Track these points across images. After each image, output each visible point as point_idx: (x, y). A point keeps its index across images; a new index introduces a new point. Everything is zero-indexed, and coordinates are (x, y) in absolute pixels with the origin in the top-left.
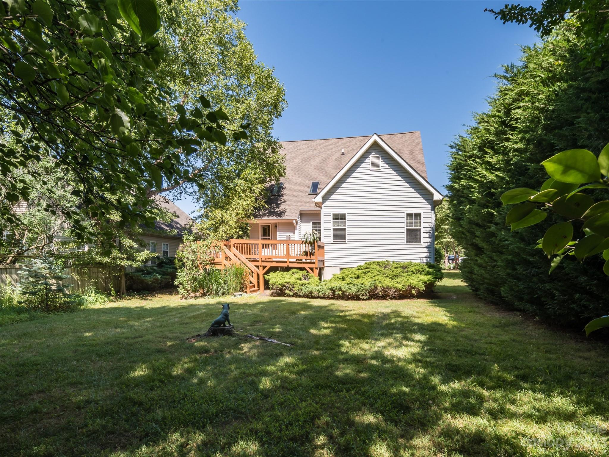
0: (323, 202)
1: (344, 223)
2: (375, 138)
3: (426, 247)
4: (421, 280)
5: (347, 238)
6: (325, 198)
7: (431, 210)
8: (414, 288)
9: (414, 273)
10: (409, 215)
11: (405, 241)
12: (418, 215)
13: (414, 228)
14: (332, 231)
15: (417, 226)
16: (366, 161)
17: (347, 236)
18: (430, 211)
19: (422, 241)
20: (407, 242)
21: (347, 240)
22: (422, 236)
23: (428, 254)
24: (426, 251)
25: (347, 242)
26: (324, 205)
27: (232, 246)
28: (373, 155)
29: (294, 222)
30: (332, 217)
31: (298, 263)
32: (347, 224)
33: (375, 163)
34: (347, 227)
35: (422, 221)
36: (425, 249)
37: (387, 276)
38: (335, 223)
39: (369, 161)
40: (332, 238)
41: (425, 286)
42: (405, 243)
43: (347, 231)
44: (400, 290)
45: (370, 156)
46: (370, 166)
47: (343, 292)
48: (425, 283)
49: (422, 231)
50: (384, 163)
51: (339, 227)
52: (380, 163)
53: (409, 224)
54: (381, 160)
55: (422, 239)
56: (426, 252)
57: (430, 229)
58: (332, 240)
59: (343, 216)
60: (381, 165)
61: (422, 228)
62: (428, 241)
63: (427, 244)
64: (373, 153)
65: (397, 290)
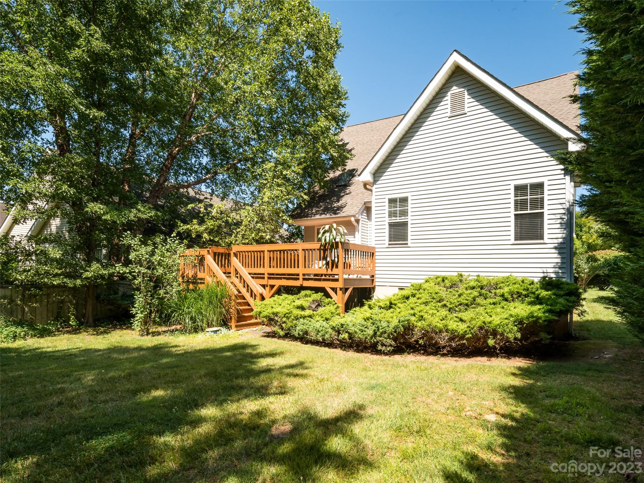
0: (375, 182)
1: (404, 213)
2: (456, 58)
3: (555, 248)
4: (511, 316)
5: (410, 237)
6: (377, 175)
7: (565, 174)
8: (494, 333)
9: (506, 300)
10: (520, 189)
11: (512, 237)
12: (539, 187)
13: (529, 212)
14: (387, 227)
15: (537, 208)
16: (442, 103)
17: (410, 234)
18: (562, 176)
19: (546, 236)
20: (516, 239)
21: (409, 242)
22: (546, 226)
23: (559, 260)
24: (556, 255)
25: (409, 245)
26: (375, 186)
27: (232, 254)
28: (455, 89)
29: (353, 219)
30: (387, 204)
31: (315, 280)
32: (410, 214)
33: (458, 104)
34: (410, 219)
35: (546, 197)
36: (554, 251)
37: (445, 306)
38: (392, 214)
39: (447, 101)
40: (387, 238)
41: (520, 330)
42: (513, 241)
43: (410, 226)
44: (462, 337)
45: (449, 94)
46: (449, 110)
47: (351, 336)
48: (521, 322)
49: (546, 217)
50: (472, 100)
51: (398, 220)
52: (467, 101)
53: (519, 204)
54: (467, 96)
55: (546, 231)
56: (555, 258)
57: (563, 211)
58: (387, 242)
59: (404, 200)
60: (466, 105)
61: (546, 211)
62: (560, 236)
63: (556, 241)
64: (455, 88)
65: (454, 336)
